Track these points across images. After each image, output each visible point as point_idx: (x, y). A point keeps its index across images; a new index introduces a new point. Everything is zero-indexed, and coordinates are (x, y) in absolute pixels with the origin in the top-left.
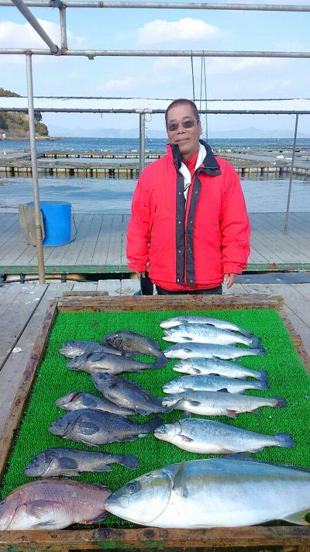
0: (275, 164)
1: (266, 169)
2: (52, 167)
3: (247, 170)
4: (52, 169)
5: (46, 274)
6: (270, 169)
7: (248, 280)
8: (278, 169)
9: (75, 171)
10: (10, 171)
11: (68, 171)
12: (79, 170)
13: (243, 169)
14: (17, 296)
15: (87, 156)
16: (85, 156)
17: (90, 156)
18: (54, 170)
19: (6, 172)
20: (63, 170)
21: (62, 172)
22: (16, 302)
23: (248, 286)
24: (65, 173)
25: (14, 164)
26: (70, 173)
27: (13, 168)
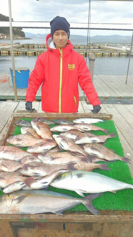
0: (125, 51)
1: (121, 54)
2: (26, 51)
3: (113, 54)
4: (26, 52)
5: (18, 100)
6: (123, 54)
7: (105, 102)
8: (127, 54)
9: (36, 53)
10: (8, 53)
11: (33, 53)
12: (38, 53)
13: (111, 53)
14: (5, 107)
15: (42, 46)
16: (41, 46)
17: (44, 46)
18: (27, 53)
19: (6, 53)
20: (31, 53)
21: (31, 54)
22: (5, 110)
23: (105, 105)
24: (32, 54)
25: (10, 50)
26: (34, 54)
27: (9, 52)
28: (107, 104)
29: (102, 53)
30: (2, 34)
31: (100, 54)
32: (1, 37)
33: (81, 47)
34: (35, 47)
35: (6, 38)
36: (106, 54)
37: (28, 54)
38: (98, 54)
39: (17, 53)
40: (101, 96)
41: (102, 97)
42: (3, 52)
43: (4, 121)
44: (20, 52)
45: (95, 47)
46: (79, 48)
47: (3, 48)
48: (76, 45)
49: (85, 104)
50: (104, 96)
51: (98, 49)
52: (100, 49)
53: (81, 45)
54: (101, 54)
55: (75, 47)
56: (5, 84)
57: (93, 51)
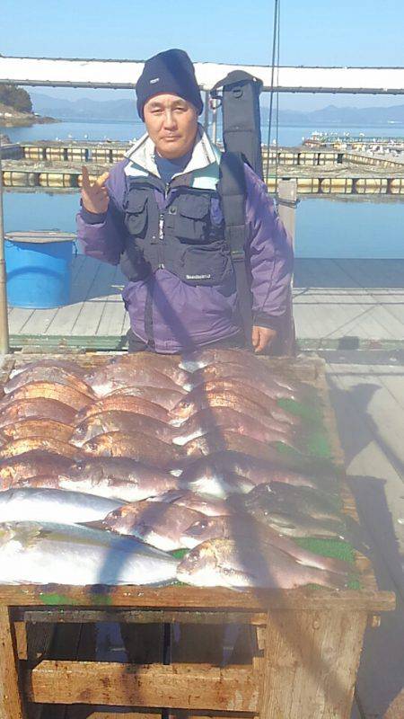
4: (39, 174)
13: (389, 180)
15: (103, 152)
16: (99, 152)
17: (108, 152)
18: (43, 176)
20: (60, 177)
21: (58, 181)
24: (63, 181)
26: (70, 181)
29: (355, 180)
31: (342, 182)
34: (72, 154)
36: (370, 182)
37: (47, 180)
38: (335, 182)
39: (3, 178)
44: (15, 175)
45: (322, 157)
51: (337, 165)
52: (345, 165)
54: (350, 182)
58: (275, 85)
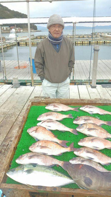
14: (24, 91)
19: (24, 44)
22: (24, 93)
23: (108, 89)
25: (27, 41)
27: (26, 43)
28: (110, 88)
29: (104, 41)
30: (19, 29)
31: (102, 42)
32: (18, 31)
33: (85, 37)
35: (22, 32)
36: (107, 41)
38: (100, 42)
39: (33, 44)
40: (105, 79)
41: (107, 80)
42: (22, 43)
43: (24, 102)
44: (35, 43)
45: (97, 36)
46: (83, 37)
47: (21, 40)
48: (81, 35)
49: (90, 88)
50: (109, 79)
53: (85, 35)
55: (80, 37)
56: (25, 70)
57: (96, 39)
58: (94, 21)
